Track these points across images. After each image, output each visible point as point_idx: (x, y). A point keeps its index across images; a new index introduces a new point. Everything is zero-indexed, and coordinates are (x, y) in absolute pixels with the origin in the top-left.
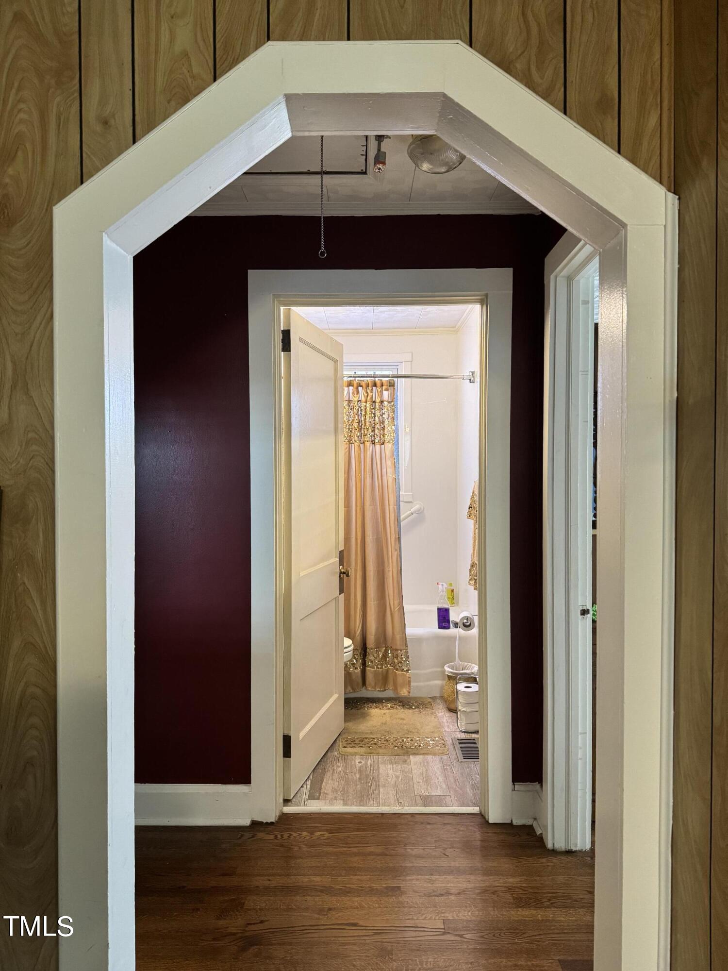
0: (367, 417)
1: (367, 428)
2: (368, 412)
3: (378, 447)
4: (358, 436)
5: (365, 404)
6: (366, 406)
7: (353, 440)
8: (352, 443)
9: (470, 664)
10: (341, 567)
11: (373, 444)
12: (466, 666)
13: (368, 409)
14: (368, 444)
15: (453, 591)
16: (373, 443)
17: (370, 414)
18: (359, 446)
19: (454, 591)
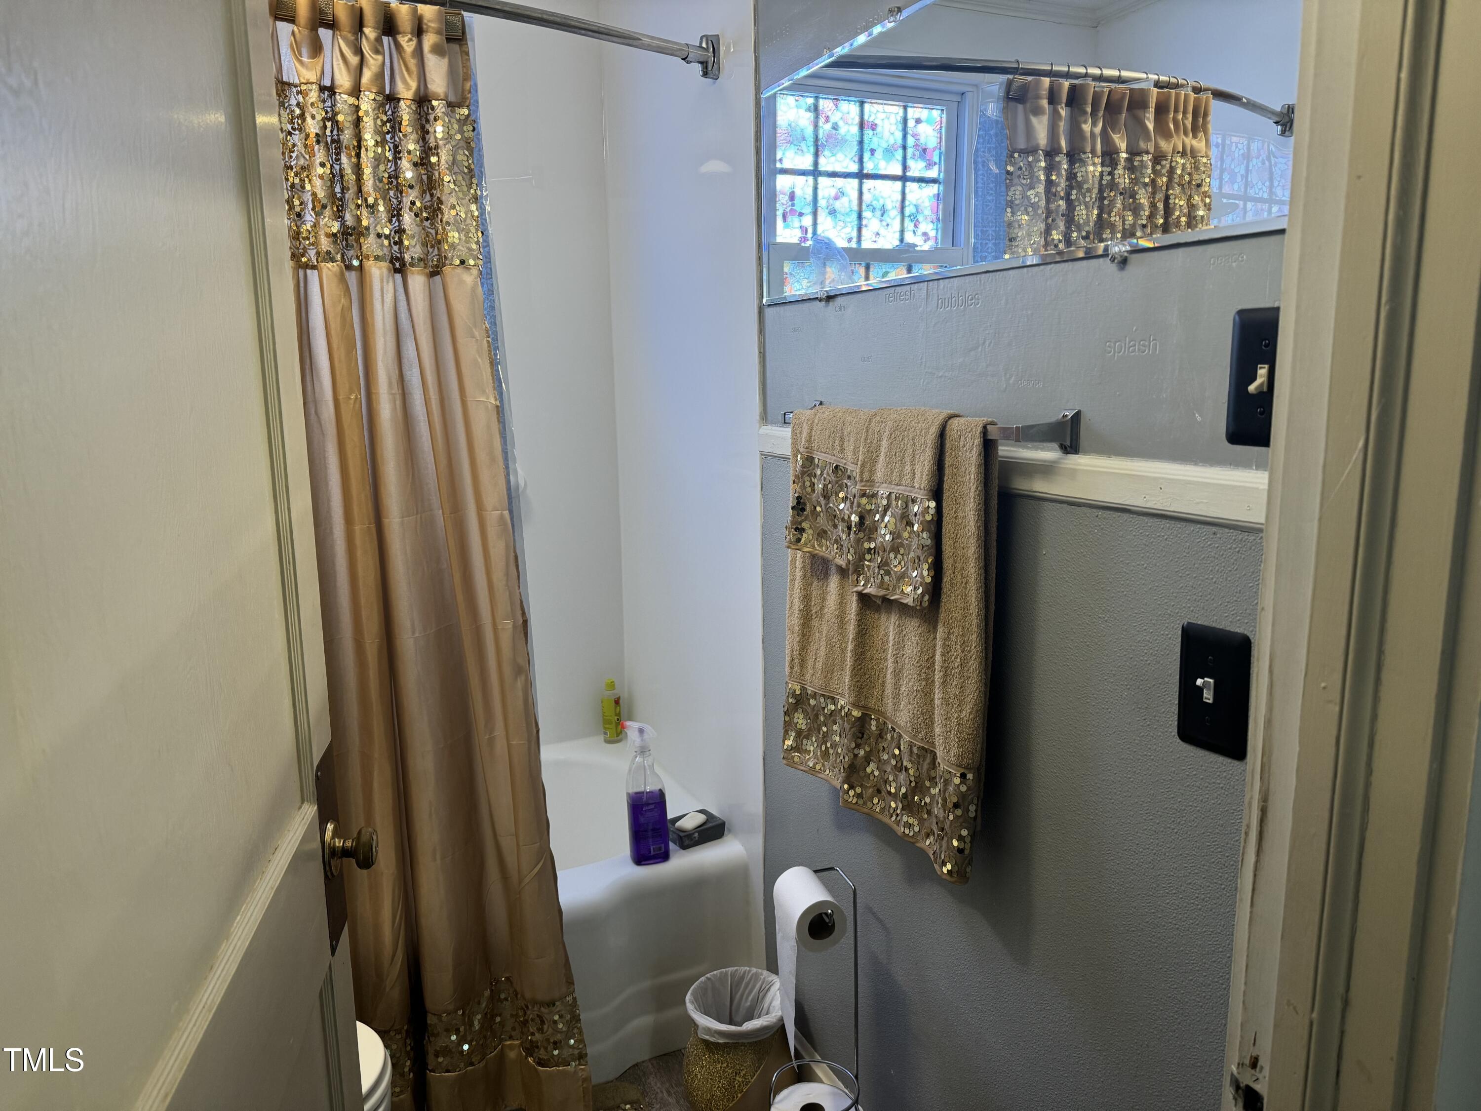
0: (367, 159)
1: (371, 200)
2: (369, 138)
3: (417, 280)
4: (334, 235)
5: (352, 100)
6: (358, 108)
7: (312, 253)
8: (306, 266)
9: (754, 970)
10: (330, 827)
11: (396, 271)
12: (742, 978)
13: (368, 123)
14: (377, 271)
15: (617, 702)
16: (399, 266)
17: (377, 144)
18: (342, 279)
19: (621, 701)
